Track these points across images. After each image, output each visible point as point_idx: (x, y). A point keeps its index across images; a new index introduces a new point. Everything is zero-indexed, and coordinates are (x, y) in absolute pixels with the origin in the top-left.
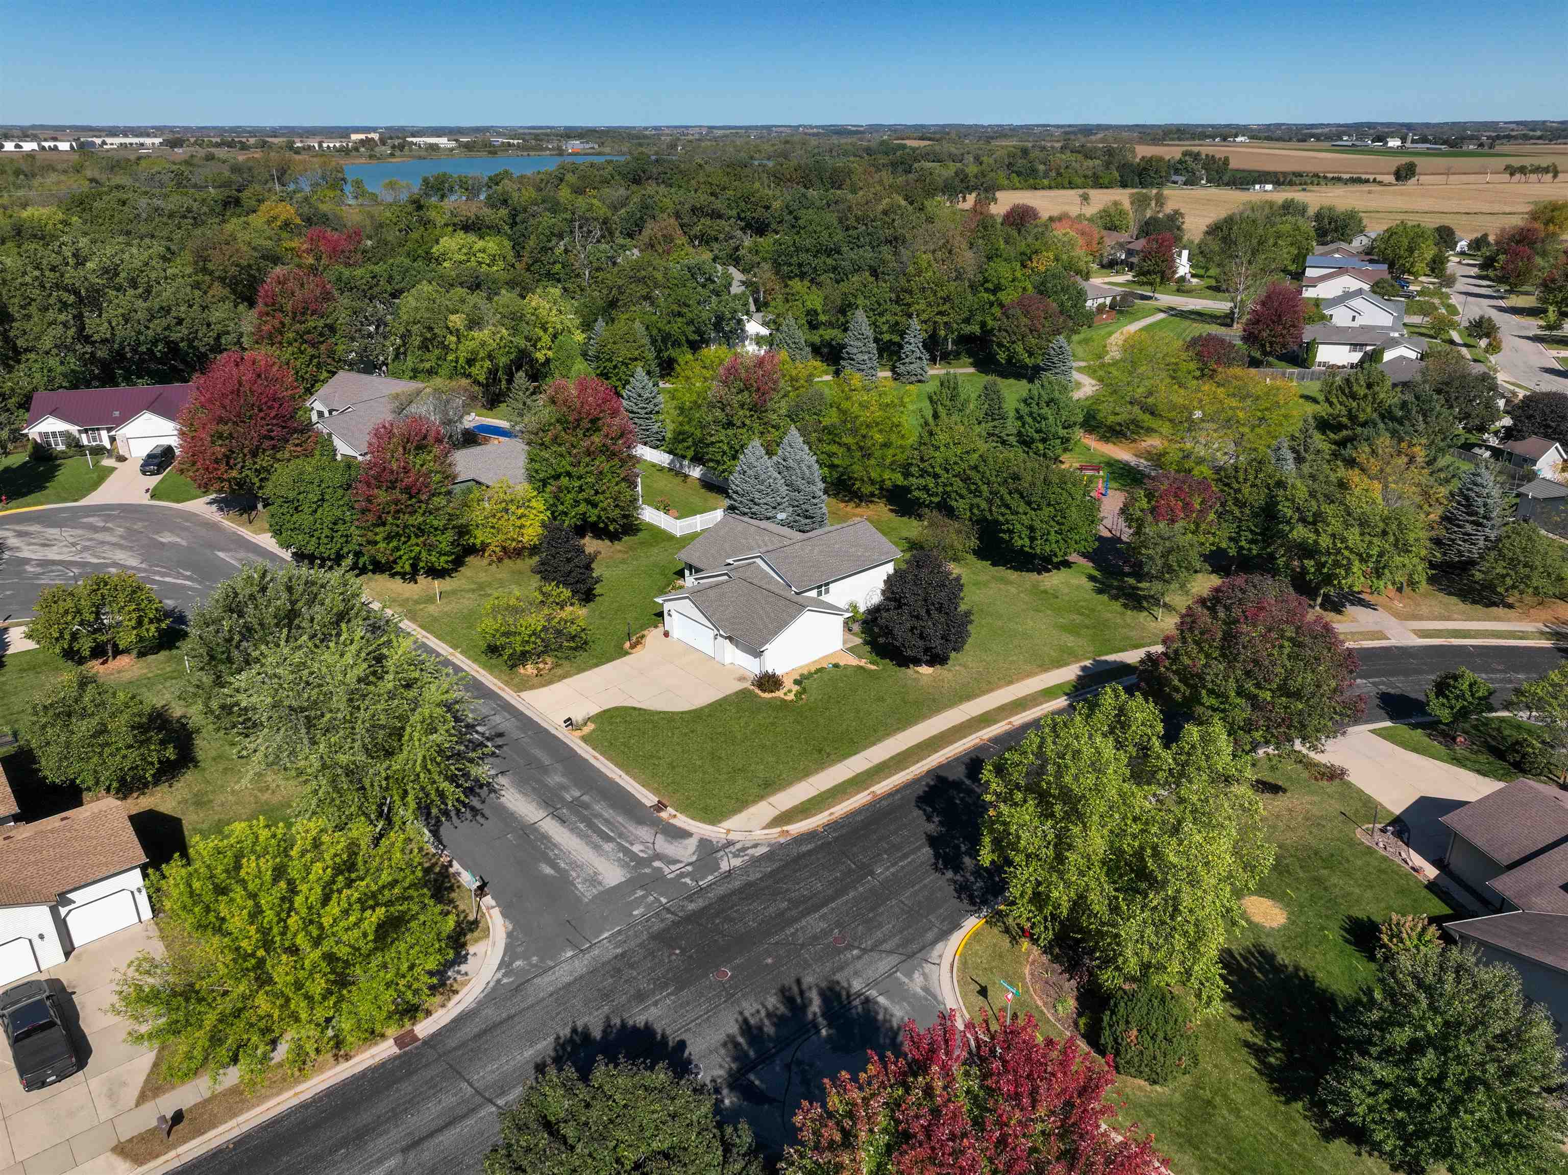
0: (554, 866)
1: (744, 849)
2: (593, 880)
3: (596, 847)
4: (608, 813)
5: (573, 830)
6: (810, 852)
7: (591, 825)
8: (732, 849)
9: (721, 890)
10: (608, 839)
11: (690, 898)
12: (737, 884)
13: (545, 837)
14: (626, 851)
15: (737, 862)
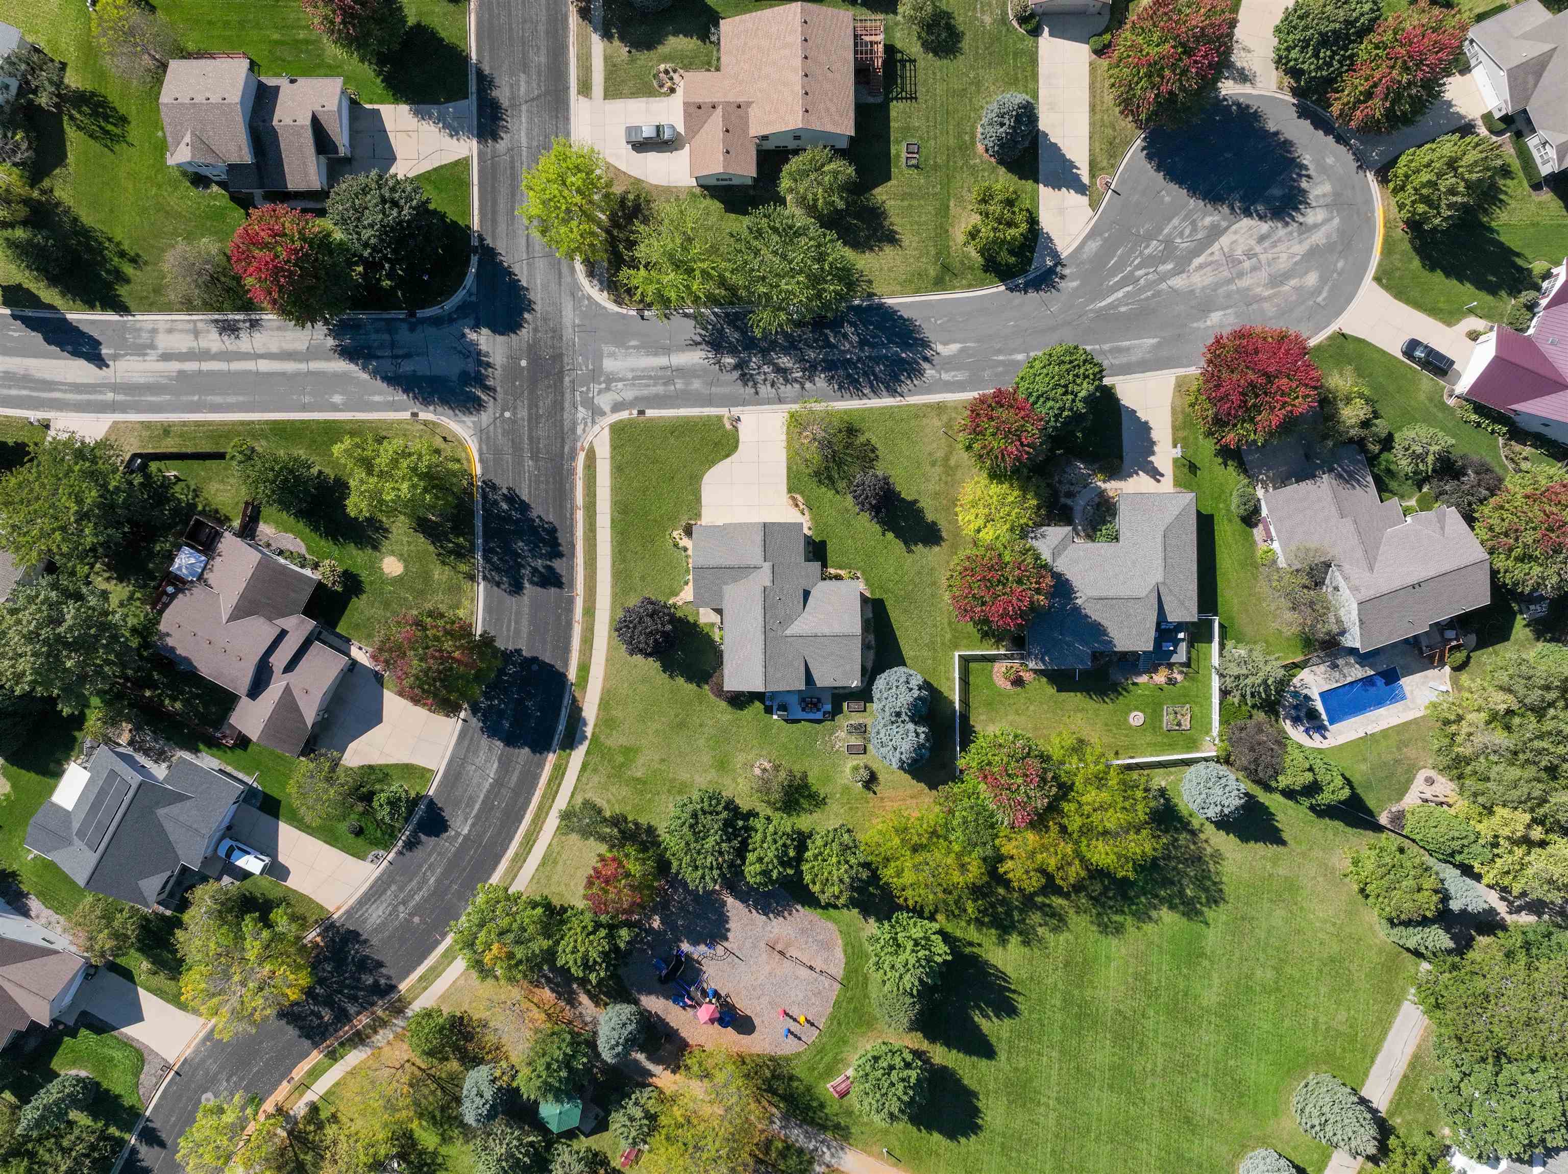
0: (634, 347)
1: (586, 424)
2: (612, 355)
3: (633, 370)
4: (654, 390)
5: (653, 369)
6: (563, 447)
7: (650, 377)
8: (589, 420)
9: (568, 396)
10: (634, 378)
11: (573, 382)
12: (567, 405)
13: (656, 354)
14: (621, 380)
15: (580, 416)
